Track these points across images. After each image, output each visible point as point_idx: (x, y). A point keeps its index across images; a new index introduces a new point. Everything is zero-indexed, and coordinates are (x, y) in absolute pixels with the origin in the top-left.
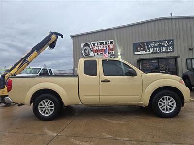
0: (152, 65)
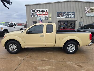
0: (65, 24)
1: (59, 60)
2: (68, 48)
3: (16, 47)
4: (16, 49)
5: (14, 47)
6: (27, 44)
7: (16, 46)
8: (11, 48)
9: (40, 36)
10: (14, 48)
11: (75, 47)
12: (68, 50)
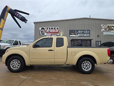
0: (78, 43)
1: (71, 80)
2: (83, 65)
3: (19, 64)
4: (19, 66)
5: (17, 63)
6: (32, 60)
7: (19, 62)
8: (13, 65)
9: (49, 50)
10: (17, 65)
11: (91, 65)
12: (83, 69)
